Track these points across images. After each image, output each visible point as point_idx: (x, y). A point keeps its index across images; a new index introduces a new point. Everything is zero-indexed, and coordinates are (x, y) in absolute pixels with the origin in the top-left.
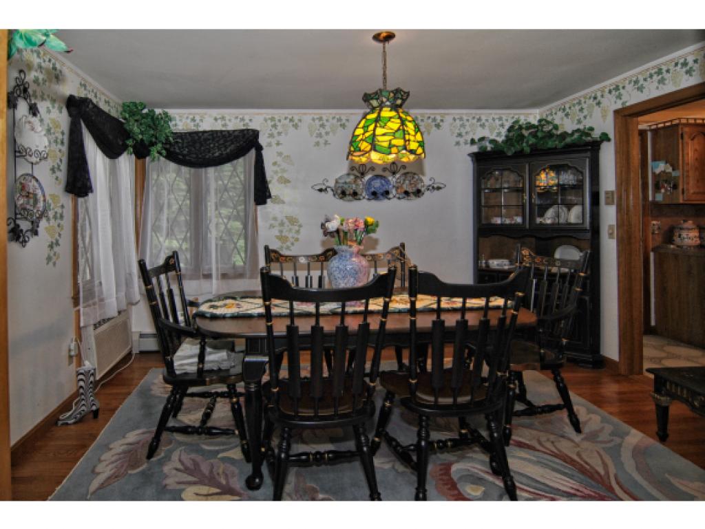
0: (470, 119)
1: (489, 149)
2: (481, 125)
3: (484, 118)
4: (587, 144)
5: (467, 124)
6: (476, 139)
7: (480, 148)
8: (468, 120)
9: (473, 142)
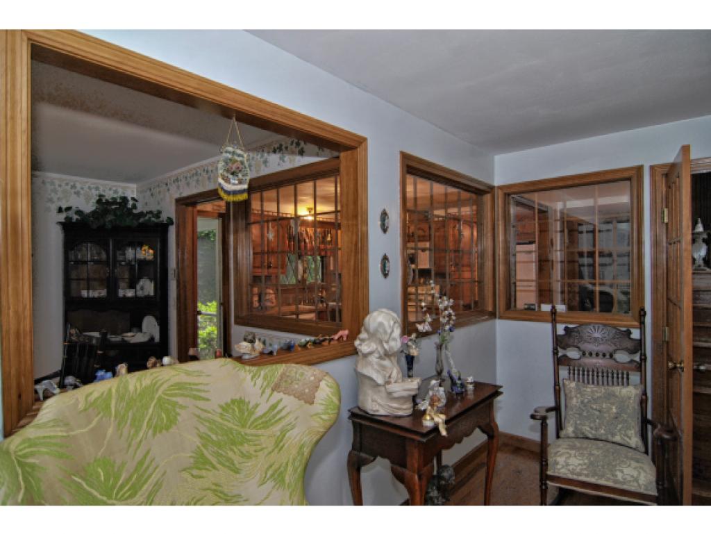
0: (63, 185)
1: (74, 220)
2: (75, 193)
3: (78, 186)
4: (157, 225)
5: (59, 189)
6: (64, 207)
7: (66, 218)
8: (60, 186)
9: (60, 210)
